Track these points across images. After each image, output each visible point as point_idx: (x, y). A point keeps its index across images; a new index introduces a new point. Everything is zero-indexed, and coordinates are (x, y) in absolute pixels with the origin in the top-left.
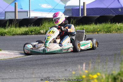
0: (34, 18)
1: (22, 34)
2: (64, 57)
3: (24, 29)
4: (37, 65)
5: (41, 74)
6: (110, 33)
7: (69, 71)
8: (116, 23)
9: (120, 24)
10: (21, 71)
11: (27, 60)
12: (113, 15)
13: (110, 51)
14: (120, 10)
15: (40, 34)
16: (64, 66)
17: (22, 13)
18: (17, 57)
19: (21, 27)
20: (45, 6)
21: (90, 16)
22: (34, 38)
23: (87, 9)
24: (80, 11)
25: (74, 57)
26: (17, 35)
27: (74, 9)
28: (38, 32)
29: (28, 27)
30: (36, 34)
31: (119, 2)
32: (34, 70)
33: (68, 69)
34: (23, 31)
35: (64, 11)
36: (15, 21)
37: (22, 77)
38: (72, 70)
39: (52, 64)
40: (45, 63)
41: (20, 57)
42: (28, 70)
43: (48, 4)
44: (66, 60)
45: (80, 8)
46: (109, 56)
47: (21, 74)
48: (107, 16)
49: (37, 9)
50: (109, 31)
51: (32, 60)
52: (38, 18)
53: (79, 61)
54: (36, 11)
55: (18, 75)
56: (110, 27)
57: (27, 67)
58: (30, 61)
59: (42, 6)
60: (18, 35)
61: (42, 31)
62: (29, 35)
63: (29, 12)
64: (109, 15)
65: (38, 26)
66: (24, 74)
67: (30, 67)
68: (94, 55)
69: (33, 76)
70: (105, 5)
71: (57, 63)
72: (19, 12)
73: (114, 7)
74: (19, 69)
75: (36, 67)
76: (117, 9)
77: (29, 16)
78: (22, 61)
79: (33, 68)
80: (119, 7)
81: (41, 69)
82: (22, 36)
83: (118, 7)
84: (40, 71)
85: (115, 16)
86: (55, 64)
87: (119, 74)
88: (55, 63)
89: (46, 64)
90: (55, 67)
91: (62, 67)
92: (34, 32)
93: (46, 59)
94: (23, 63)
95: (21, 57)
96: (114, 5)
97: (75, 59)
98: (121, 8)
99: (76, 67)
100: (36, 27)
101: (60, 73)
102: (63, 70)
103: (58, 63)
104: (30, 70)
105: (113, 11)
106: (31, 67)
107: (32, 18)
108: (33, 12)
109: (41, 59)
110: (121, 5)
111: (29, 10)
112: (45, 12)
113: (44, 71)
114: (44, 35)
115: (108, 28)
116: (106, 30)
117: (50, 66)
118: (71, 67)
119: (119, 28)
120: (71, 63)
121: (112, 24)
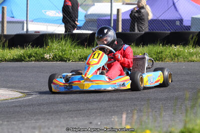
0: (34, 33)
1: (14, 60)
2: (87, 102)
3: (17, 52)
5: (49, 129)
6: (162, 61)
7: (97, 124)
8: (171, 45)
9: (178, 46)
10: (15, 123)
11: (24, 104)
12: (167, 32)
13: (162, 92)
14: (178, 23)
15: (44, 61)
16: (87, 116)
18: (7, 100)
19: (12, 49)
20: (51, 14)
22: (34, 67)
23: (122, 20)
24: (111, 23)
25: (103, 101)
26: (6, 61)
27: (102, 20)
28: (42, 58)
29: (24, 48)
30: (38, 61)
31: (177, 10)
32: (37, 121)
33: (95, 122)
34: (16, 55)
35: (84, 22)
36: (2, 37)
38: (101, 124)
39: (67, 111)
40: (55, 111)
41: (11, 99)
42: (27, 122)
43: (58, 11)
44: (90, 106)
45: (112, 19)
46: (161, 100)
47: (16, 128)
48: (157, 33)
49: (40, 19)
50: (159, 58)
51: (32, 105)
52: (41, 33)
54: (39, 22)
55: (10, 130)
56: (162, 52)
57: (25, 117)
58: (29, 105)
59: (47, 13)
60: (8, 61)
61: (47, 56)
62: (26, 61)
63: (25, 22)
64: (159, 31)
65: (41, 47)
66: (20, 129)
67: (30, 117)
71: (74, 111)
72: (8, 22)
73: (168, 18)
74: (12, 120)
75: (40, 117)
76: (174, 21)
77: (25, 30)
78: (16, 106)
79: (35, 118)
80: (177, 19)
81: (48, 120)
82: (13, 63)
83: (174, 19)
84: (47, 124)
85: (170, 33)
86: (71, 113)
88: (71, 110)
89: (57, 112)
90: (72, 117)
91: (84, 118)
92: (34, 56)
93: (56, 103)
94: (18, 109)
95: (13, 99)
96: (169, 15)
97: (105, 104)
98: (179, 20)
99: (108, 118)
100: (37, 49)
102: (86, 122)
103: (76, 111)
104: (30, 122)
105: (166, 25)
108: (33, 23)
109: (47, 104)
110: (179, 14)
111: (26, 19)
112: (53, 24)
113: (54, 124)
114: (50, 62)
115: (157, 53)
116: (154, 56)
117: (63, 115)
118: (99, 118)
119: (177, 54)
120: (98, 111)
121: (165, 47)
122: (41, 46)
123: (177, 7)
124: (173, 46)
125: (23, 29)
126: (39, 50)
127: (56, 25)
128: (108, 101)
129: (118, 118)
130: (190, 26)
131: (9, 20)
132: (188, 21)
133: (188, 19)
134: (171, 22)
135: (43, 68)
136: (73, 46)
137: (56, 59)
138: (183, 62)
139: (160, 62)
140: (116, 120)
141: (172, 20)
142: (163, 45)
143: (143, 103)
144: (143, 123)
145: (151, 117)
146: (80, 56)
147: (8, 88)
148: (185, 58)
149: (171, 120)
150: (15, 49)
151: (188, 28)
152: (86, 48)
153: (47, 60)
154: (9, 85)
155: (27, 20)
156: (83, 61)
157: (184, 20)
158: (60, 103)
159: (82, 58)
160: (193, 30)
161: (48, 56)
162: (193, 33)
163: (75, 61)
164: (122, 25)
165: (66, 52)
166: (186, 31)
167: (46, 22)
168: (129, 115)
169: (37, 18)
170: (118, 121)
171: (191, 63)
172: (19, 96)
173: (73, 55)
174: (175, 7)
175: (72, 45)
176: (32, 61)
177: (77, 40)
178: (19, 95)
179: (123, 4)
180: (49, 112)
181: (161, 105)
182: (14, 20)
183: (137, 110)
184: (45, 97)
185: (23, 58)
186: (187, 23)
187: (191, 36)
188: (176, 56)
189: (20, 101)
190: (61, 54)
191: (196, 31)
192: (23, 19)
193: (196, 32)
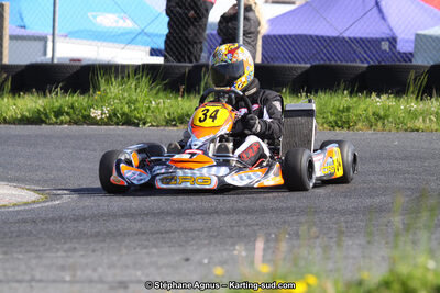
0: (68, 62)
1: (25, 121)
2: (180, 213)
3: (29, 103)
4: (81, 236)
5: (95, 270)
6: (348, 128)
7: (200, 263)
8: (369, 94)
9: (384, 97)
10: (21, 256)
11: (43, 216)
12: (359, 64)
13: (346, 196)
14: (385, 46)
15: (88, 125)
16: (181, 245)
17: (25, 42)
18: (4, 206)
19: (19, 96)
20: (108, 21)
21: (276, 64)
22: (67, 136)
25: (217, 212)
26: (5, 121)
28: (84, 117)
29: (45, 95)
30: (76, 123)
31: (383, 18)
32: (70, 254)
33: (196, 258)
34: (28, 110)
37: (27, 277)
38: (209, 263)
39: (137, 234)
40: (110, 232)
41: (15, 205)
42: (48, 254)
43: (122, 15)
44: (187, 224)
46: (343, 213)
49: (82, 31)
50: (342, 122)
51: (60, 218)
52: (84, 63)
53: (236, 229)
54: (77, 38)
55: (9, 272)
56: (348, 109)
57: (44, 245)
58: (53, 220)
59: (99, 19)
60: (9, 123)
61: (96, 113)
62: (50, 124)
63: (50, 38)
65: (83, 93)
66: (32, 269)
67: (54, 245)
68: (288, 208)
69: (68, 278)
70: (331, 25)
71: (152, 233)
72: (12, 38)
73: (364, 36)
74: (14, 250)
75: (77, 245)
76: (376, 42)
77: (49, 55)
78: (25, 221)
79: (66, 246)
80: (383, 36)
81: (94, 251)
82: (22, 127)
83: (378, 36)
84: (90, 260)
85: (368, 67)
86: (144, 237)
87: (387, 284)
88: (144, 233)
89: (112, 235)
90: (146, 247)
91: (172, 249)
92: (68, 114)
93: (113, 216)
94: (29, 227)
95: (19, 205)
96: (367, 29)
97: (219, 221)
98: (388, 39)
99: (225, 250)
100: (75, 97)
101: (164, 270)
102: (177, 258)
103: (156, 233)
104: (54, 255)
105: (359, 50)
106: (57, 244)
107: (63, 62)
108: (67, 39)
109: (95, 218)
110: (389, 26)
111: (51, 32)
112: (111, 44)
113: (106, 261)
114: (103, 127)
115: (339, 110)
116: (332, 118)
117: (127, 242)
118: (205, 249)
119: (382, 113)
120: (206, 233)
121: (355, 99)
122: (84, 91)
123: (385, 11)
124: (374, 95)
125: (45, 53)
126: (78, 100)
127: (116, 45)
128: (228, 213)
129: (247, 250)
130: (411, 54)
131: (15, 33)
132: (407, 41)
133: (406, 38)
134: (370, 44)
135: (86, 138)
136: (155, 92)
137: (115, 119)
138: (394, 131)
139: (345, 131)
140: (244, 254)
141: (372, 39)
142: (351, 94)
143: (303, 219)
144: (302, 263)
145: (320, 250)
146: (169, 114)
147: (10, 180)
148: (399, 123)
149: (364, 257)
150: (26, 96)
151: (408, 56)
152: (183, 96)
153: (94, 122)
154: (11, 174)
155: (53, 34)
156: (175, 125)
157: (398, 40)
158: (122, 216)
159: (174, 120)
160: (418, 61)
161: (99, 112)
162: (417, 68)
163: (158, 126)
164: (263, 48)
165: (138, 105)
166: (404, 63)
167: (94, 40)
168: (272, 245)
169: (76, 29)
170: (247, 256)
171: (413, 133)
172: (33, 198)
173: (153, 112)
174: (380, 11)
175: (151, 90)
176: (62, 123)
177: (163, 80)
178: (33, 196)
179: (266, 2)
180: (97, 235)
181: (343, 224)
182: (25, 34)
183: (290, 234)
184: (89, 201)
185: (43, 116)
186: (404, 46)
187: (412, 75)
188: (378, 117)
189: (33, 209)
190: (126, 109)
191: (425, 64)
192: (46, 32)
193: (424, 67)
